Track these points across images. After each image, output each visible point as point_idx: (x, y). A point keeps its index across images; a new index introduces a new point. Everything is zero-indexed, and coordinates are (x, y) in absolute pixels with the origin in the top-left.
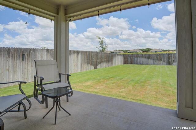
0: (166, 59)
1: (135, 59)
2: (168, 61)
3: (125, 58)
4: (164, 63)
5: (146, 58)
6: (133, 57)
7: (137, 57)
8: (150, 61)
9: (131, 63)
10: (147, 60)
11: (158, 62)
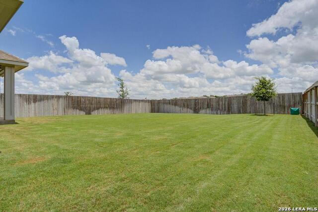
0: (193, 106)
1: (162, 106)
2: (195, 108)
3: (152, 106)
4: (191, 110)
5: (173, 104)
6: (160, 104)
7: (164, 103)
8: (177, 108)
9: (158, 112)
10: (174, 106)
11: (185, 110)
